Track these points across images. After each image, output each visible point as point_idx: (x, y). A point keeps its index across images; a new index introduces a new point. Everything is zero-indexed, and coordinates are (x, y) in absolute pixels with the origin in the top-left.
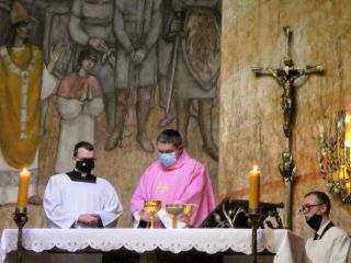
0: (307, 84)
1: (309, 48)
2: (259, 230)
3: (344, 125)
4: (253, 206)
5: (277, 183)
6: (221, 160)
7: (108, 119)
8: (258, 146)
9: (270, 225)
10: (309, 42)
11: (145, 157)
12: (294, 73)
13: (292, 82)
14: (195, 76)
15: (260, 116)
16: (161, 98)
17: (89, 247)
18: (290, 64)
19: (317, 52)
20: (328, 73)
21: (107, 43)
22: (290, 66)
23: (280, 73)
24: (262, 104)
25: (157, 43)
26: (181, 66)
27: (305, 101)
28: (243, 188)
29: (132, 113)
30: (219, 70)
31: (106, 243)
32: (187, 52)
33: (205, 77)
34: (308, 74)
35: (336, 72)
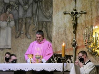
0: (81, 17)
1: (81, 5)
2: (65, 64)
3: (92, 30)
4: (63, 56)
5: (71, 49)
6: (53, 41)
7: (16, 28)
8: (65, 36)
9: (68, 62)
10: (82, 3)
11: (28, 40)
12: (77, 13)
13: (76, 16)
14: (45, 14)
15: (65, 27)
16: (33, 21)
17: (10, 69)
18: (75, 10)
19: (84, 6)
20: (88, 13)
21: (16, 3)
22: (75, 11)
23: (72, 13)
24: (66, 23)
25: (32, 3)
26: (40, 11)
27: (80, 22)
28: (60, 51)
29: (24, 26)
30: (52, 12)
31: (15, 68)
32: (42, 6)
33: (48, 14)
34: (81, 13)
35: (90, 13)
